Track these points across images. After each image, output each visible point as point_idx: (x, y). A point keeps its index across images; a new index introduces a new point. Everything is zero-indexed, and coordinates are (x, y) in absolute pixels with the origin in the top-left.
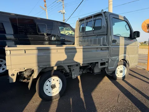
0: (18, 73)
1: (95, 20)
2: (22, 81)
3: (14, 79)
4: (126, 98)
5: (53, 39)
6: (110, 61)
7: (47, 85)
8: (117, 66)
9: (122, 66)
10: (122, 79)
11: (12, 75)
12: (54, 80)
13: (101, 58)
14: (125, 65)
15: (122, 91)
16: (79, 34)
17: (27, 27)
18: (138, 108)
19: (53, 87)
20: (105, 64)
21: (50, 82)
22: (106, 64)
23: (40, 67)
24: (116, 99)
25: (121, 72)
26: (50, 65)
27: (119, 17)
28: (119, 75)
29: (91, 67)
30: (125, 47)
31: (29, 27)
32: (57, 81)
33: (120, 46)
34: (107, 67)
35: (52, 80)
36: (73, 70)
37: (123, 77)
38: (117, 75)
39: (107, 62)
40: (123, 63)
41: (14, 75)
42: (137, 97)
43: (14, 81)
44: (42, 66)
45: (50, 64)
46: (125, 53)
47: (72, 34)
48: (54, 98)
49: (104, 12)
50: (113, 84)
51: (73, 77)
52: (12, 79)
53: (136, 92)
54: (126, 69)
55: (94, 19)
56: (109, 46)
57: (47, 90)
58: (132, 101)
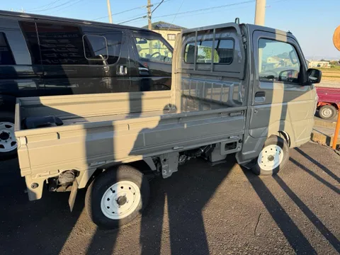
0: (45, 181)
1: (219, 40)
2: (54, 190)
3: (39, 192)
4: (274, 223)
5: (121, 72)
6: (246, 141)
7: (108, 199)
8: (264, 147)
9: (274, 147)
10: (272, 172)
11: (33, 187)
12: (122, 188)
13: (227, 135)
14: (280, 144)
15: (267, 207)
16: (182, 65)
17: (62, 41)
18: (295, 251)
19: (121, 201)
20: (236, 145)
21: (114, 192)
22: (239, 145)
23: (92, 164)
24: (253, 226)
25: (271, 158)
26: (114, 159)
27: (277, 35)
28: (266, 166)
29: (205, 151)
30: (283, 106)
31: (67, 41)
32: (130, 188)
33: (272, 105)
34: (241, 152)
35: (119, 187)
36: (165, 160)
37: (273, 170)
38: (261, 166)
39: (239, 142)
40: (276, 140)
41: (37, 185)
42: (297, 224)
43: (39, 196)
44: (97, 163)
45: (113, 157)
46: (283, 119)
47: (165, 57)
48: (122, 222)
49: (240, 23)
50: (251, 187)
51: (163, 174)
52: (35, 194)
53: (297, 209)
54: (282, 151)
55: (218, 36)
56: (247, 105)
57: (108, 208)
58: (284, 234)
